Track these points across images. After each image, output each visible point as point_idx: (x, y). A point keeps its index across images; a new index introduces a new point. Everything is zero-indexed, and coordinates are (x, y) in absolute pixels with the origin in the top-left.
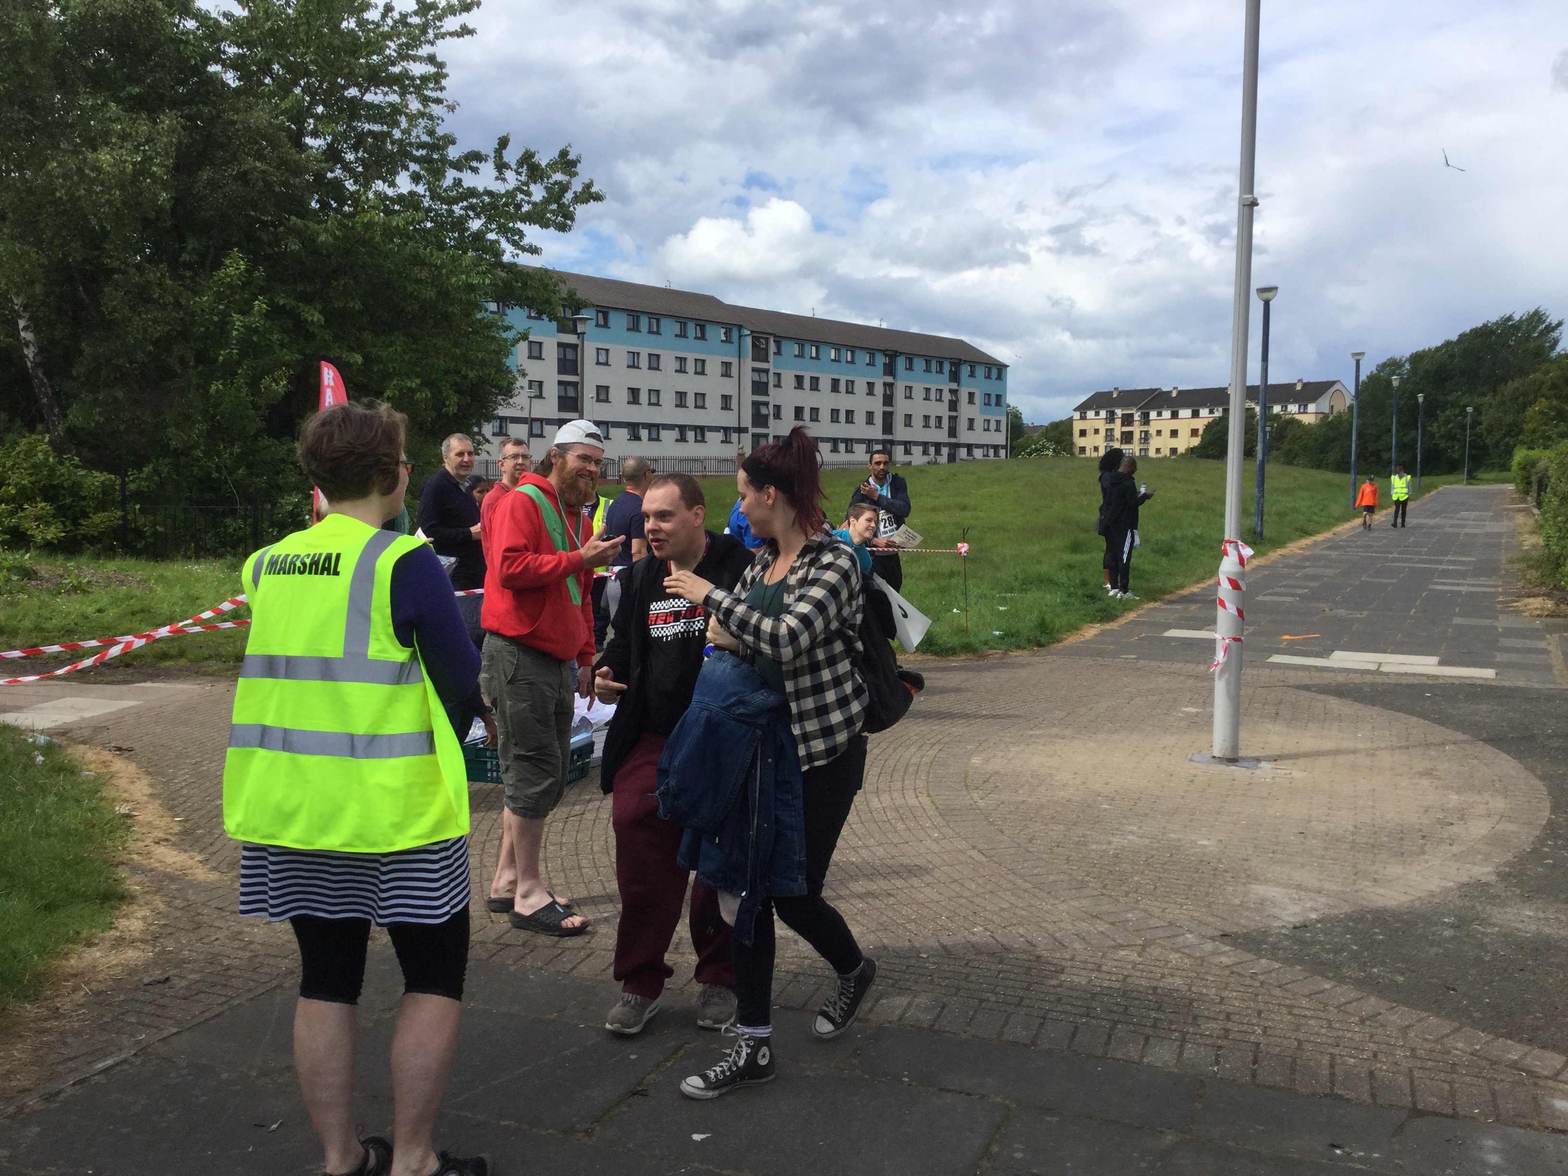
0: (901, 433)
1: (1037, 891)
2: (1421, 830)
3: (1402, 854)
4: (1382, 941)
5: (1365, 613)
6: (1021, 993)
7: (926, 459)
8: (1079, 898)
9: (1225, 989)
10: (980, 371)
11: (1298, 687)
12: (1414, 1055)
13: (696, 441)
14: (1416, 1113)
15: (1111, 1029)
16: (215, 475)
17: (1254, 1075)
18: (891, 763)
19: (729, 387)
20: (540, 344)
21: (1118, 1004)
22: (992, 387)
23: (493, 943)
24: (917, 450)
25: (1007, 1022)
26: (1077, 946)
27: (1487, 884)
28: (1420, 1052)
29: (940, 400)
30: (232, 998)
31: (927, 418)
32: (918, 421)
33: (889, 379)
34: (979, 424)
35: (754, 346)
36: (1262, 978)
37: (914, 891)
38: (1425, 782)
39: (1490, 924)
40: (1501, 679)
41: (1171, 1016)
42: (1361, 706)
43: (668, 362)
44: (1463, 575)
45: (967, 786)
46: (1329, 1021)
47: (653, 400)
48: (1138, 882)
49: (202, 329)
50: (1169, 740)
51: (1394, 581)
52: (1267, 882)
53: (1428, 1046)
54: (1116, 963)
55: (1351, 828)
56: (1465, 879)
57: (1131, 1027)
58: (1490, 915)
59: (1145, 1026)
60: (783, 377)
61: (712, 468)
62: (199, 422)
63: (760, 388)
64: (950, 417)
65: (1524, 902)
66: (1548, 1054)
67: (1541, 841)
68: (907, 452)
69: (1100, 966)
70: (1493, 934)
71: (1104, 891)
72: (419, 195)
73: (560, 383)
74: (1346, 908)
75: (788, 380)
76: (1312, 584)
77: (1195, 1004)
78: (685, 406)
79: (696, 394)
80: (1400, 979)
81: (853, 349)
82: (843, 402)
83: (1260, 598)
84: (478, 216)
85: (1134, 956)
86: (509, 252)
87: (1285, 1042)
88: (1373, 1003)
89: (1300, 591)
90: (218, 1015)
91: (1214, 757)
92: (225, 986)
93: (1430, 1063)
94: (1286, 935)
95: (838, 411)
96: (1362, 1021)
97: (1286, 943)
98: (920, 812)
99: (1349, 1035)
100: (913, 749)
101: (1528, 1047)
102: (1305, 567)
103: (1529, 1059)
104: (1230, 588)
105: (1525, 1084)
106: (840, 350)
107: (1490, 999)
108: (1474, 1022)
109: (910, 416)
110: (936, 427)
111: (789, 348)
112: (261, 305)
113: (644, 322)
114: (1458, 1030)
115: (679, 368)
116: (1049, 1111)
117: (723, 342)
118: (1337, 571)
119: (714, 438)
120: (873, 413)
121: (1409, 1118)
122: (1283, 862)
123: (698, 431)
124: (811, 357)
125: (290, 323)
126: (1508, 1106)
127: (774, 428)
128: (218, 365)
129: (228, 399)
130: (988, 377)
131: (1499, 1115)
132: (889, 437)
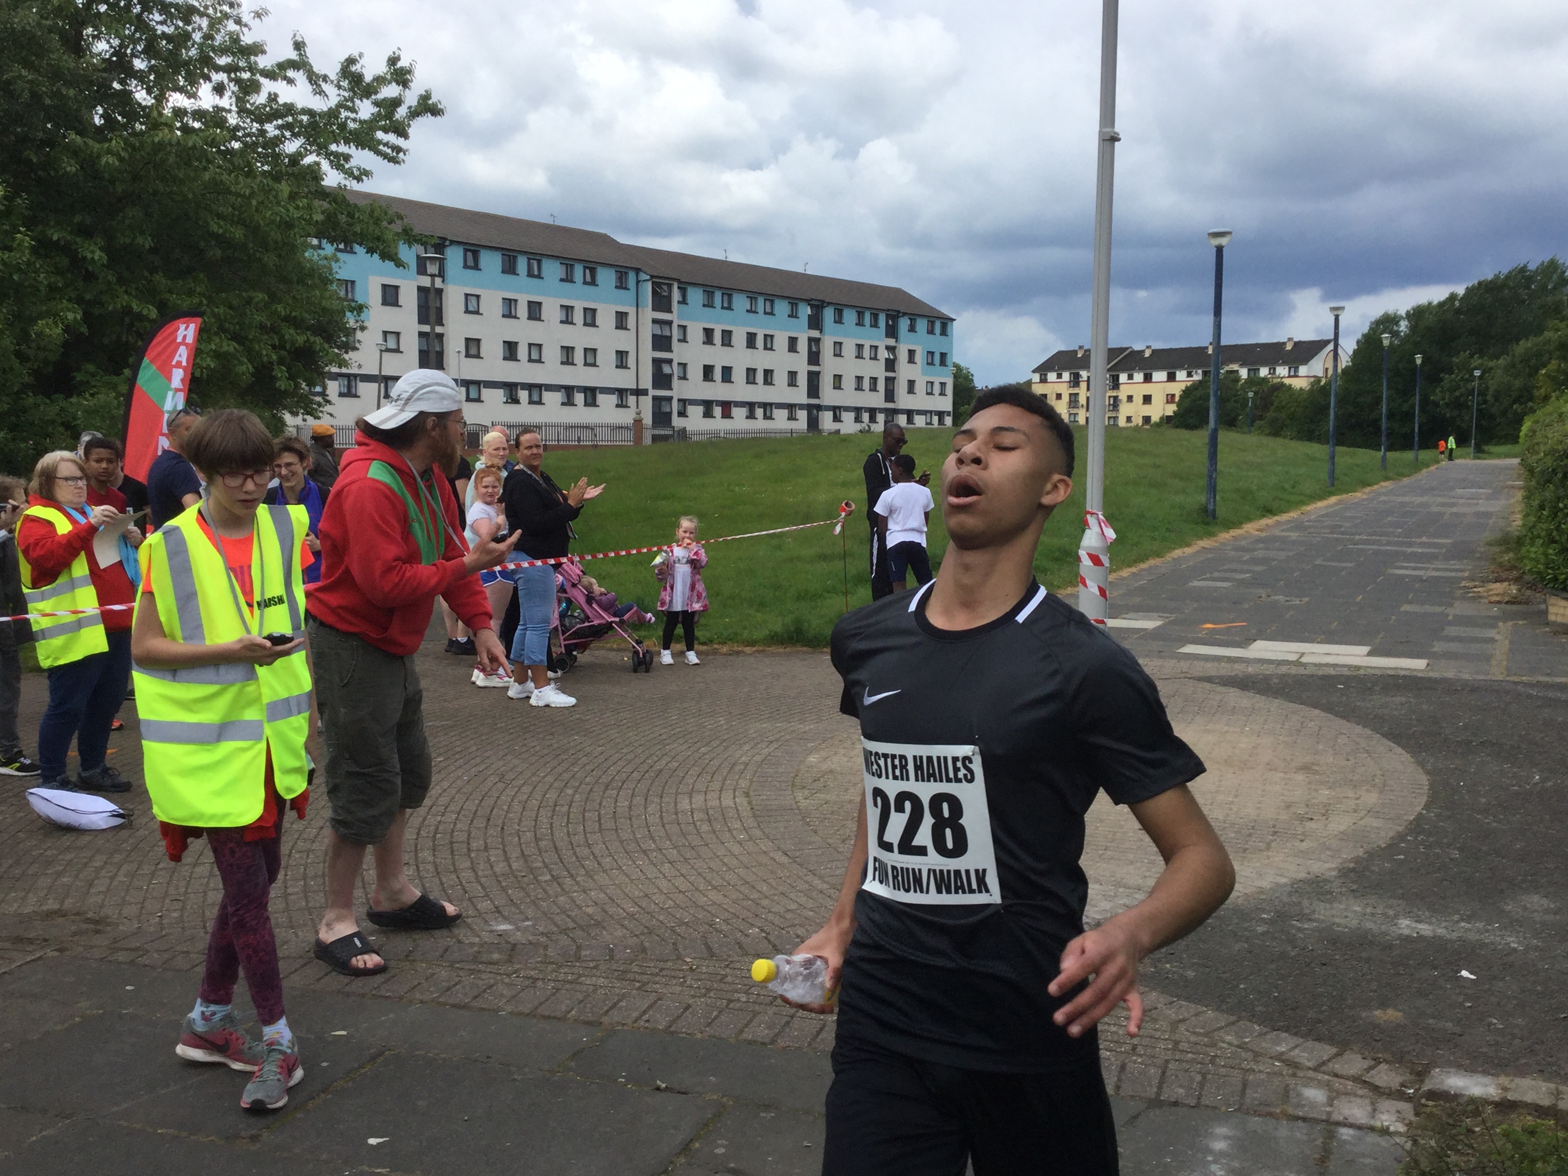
0: (829, 396)
2: (1274, 826)
3: (1245, 850)
5: (1306, 599)
7: (858, 427)
10: (922, 325)
11: (1200, 679)
12: (1174, 1049)
13: (586, 404)
14: (1156, 1103)
18: (716, 762)
19: (625, 341)
20: (397, 288)
22: (936, 343)
24: (848, 417)
27: (1326, 881)
28: (1184, 1046)
29: (875, 358)
31: (859, 379)
32: (849, 383)
33: (815, 334)
34: (920, 387)
35: (654, 292)
37: (697, 894)
38: (1300, 777)
39: (1310, 920)
40: (1432, 670)
42: (1264, 698)
43: (551, 311)
44: (1431, 558)
45: (793, 785)
47: (534, 356)
51: (1351, 565)
53: (1193, 1039)
56: (1302, 875)
58: (1314, 912)
60: (689, 331)
61: (604, 438)
63: (661, 342)
64: (887, 379)
65: (1356, 897)
66: (1320, 1045)
67: (1401, 837)
68: (837, 419)
70: (1309, 929)
72: (224, 111)
73: (421, 334)
75: (695, 333)
76: (1259, 568)
78: (573, 364)
79: (585, 349)
80: (1191, 974)
81: (770, 299)
82: (761, 360)
83: (1196, 583)
86: (332, 179)
89: (1240, 576)
93: (1190, 1055)
95: (755, 370)
99: (1113, 1029)
100: (746, 748)
101: (1301, 1040)
102: (1256, 550)
103: (1297, 1051)
104: (1092, 564)
105: (1282, 1075)
106: (756, 299)
107: (1279, 993)
108: (1254, 1016)
109: (840, 377)
110: (870, 390)
111: (696, 296)
112: (24, 239)
113: (522, 264)
114: (1233, 1023)
115: (564, 319)
116: (767, 1107)
117: (616, 287)
118: (1291, 554)
119: (607, 401)
120: (796, 373)
121: (1148, 1108)
122: (1112, 858)
123: (589, 393)
124: (723, 308)
125: (65, 262)
126: (1255, 1095)
127: (679, 390)
130: (931, 332)
131: (1243, 1104)
132: (815, 401)
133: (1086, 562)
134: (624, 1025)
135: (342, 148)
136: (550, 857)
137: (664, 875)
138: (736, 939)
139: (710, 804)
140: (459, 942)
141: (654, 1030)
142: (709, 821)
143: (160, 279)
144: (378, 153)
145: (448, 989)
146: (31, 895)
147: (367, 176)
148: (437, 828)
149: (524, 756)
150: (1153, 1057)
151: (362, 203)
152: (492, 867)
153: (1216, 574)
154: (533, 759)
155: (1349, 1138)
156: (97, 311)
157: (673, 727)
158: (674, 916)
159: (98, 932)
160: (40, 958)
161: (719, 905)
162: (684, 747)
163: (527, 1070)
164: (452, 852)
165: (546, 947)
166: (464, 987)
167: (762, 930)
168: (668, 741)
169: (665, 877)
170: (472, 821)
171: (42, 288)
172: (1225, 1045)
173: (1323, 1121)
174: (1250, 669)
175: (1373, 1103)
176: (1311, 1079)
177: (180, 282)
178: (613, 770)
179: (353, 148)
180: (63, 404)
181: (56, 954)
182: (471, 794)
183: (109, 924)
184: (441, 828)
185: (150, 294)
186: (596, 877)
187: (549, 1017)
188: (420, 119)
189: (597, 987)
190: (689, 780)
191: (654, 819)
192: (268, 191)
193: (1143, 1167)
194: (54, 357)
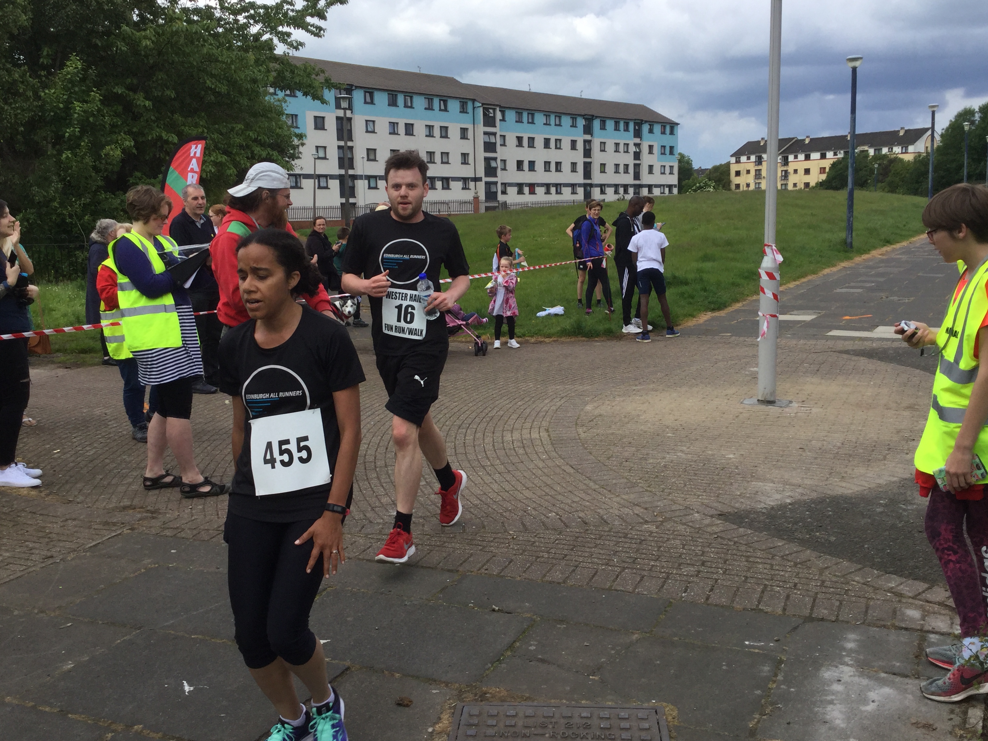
0: (597, 178)
1: (602, 489)
2: (889, 445)
3: (869, 460)
4: (830, 515)
5: (912, 299)
6: (566, 552)
7: (617, 197)
8: (627, 493)
9: (708, 546)
10: (657, 128)
11: (842, 352)
12: (821, 586)
13: (443, 188)
14: (810, 619)
15: (620, 573)
16: (68, 220)
17: (707, 599)
18: (528, 411)
19: (466, 146)
20: (323, 118)
21: (631, 557)
22: (667, 140)
23: (214, 530)
24: (610, 191)
25: (550, 569)
26: (616, 523)
28: (828, 583)
29: (627, 152)
30: (30, 567)
31: (617, 166)
32: (610, 169)
33: (588, 137)
34: (657, 169)
35: (485, 114)
36: (736, 539)
37: (516, 492)
38: (906, 413)
39: (911, 504)
41: (664, 564)
42: (883, 363)
43: (420, 129)
45: (576, 424)
46: (772, 565)
48: (674, 482)
49: (52, 114)
50: (731, 391)
51: (943, 275)
52: (765, 480)
53: (834, 579)
54: (638, 533)
55: (839, 444)
56: (907, 476)
57: (635, 571)
58: (914, 498)
59: (645, 570)
60: (507, 138)
61: (455, 210)
62: (53, 182)
63: (490, 147)
64: (635, 165)
66: (917, 583)
68: (603, 192)
69: (627, 534)
70: (911, 510)
71: (648, 489)
72: (211, 8)
73: (339, 147)
74: (814, 495)
75: (511, 141)
76: (881, 280)
77: (683, 556)
78: (434, 163)
79: (442, 153)
80: (833, 539)
81: (559, 115)
82: (553, 155)
83: (839, 290)
84: (256, 22)
85: (653, 528)
86: (280, 49)
87: (737, 579)
88: (807, 554)
89: (868, 285)
90: (20, 577)
91: (758, 400)
92: (28, 559)
93: (832, 590)
94: (764, 513)
95: (549, 163)
96: (796, 564)
97: (762, 518)
98: (538, 442)
99: (782, 573)
100: (546, 401)
101: (905, 579)
102: (879, 268)
103: (902, 587)
104: (768, 279)
105: (892, 601)
106: (549, 116)
107: (890, 550)
108: (874, 565)
109: (604, 165)
110: (624, 173)
111: (511, 116)
112: (96, 95)
113: (400, 99)
114: (860, 569)
115: (428, 134)
116: (561, 621)
117: (460, 112)
118: (902, 269)
119: (456, 186)
120: (576, 163)
121: (804, 622)
122: (782, 467)
123: (444, 181)
124: (528, 123)
125: (120, 108)
126: (874, 614)
127: (501, 177)
128: (66, 139)
129: (74, 164)
130: (663, 133)
131: (866, 619)
132: (588, 181)
133: (764, 277)
134: (472, 572)
135: (286, 29)
137: (495, 481)
138: (541, 520)
139: (524, 436)
140: (371, 522)
141: (490, 575)
142: (524, 447)
143: (178, 117)
144: (308, 31)
145: (364, 551)
146: (113, 496)
147: (302, 46)
150: (808, 591)
151: (298, 64)
152: (389, 477)
153: (852, 284)
155: (936, 641)
156: (141, 139)
157: (501, 389)
158: (502, 506)
159: (153, 518)
160: (120, 534)
161: (530, 499)
162: (508, 402)
163: (412, 599)
164: (365, 469)
165: (423, 525)
167: (558, 514)
169: (496, 482)
170: (377, 449)
171: (107, 126)
172: (855, 583)
173: (918, 630)
174: (874, 345)
175: (951, 619)
176: (911, 604)
177: (190, 119)
178: (463, 417)
179: (292, 28)
180: (123, 198)
181: (129, 531)
182: (376, 432)
183: (160, 513)
185: (172, 127)
187: (426, 567)
188: (333, 7)
189: (455, 549)
190: (511, 422)
191: (489, 447)
192: (242, 59)
193: (801, 659)
194: (116, 169)
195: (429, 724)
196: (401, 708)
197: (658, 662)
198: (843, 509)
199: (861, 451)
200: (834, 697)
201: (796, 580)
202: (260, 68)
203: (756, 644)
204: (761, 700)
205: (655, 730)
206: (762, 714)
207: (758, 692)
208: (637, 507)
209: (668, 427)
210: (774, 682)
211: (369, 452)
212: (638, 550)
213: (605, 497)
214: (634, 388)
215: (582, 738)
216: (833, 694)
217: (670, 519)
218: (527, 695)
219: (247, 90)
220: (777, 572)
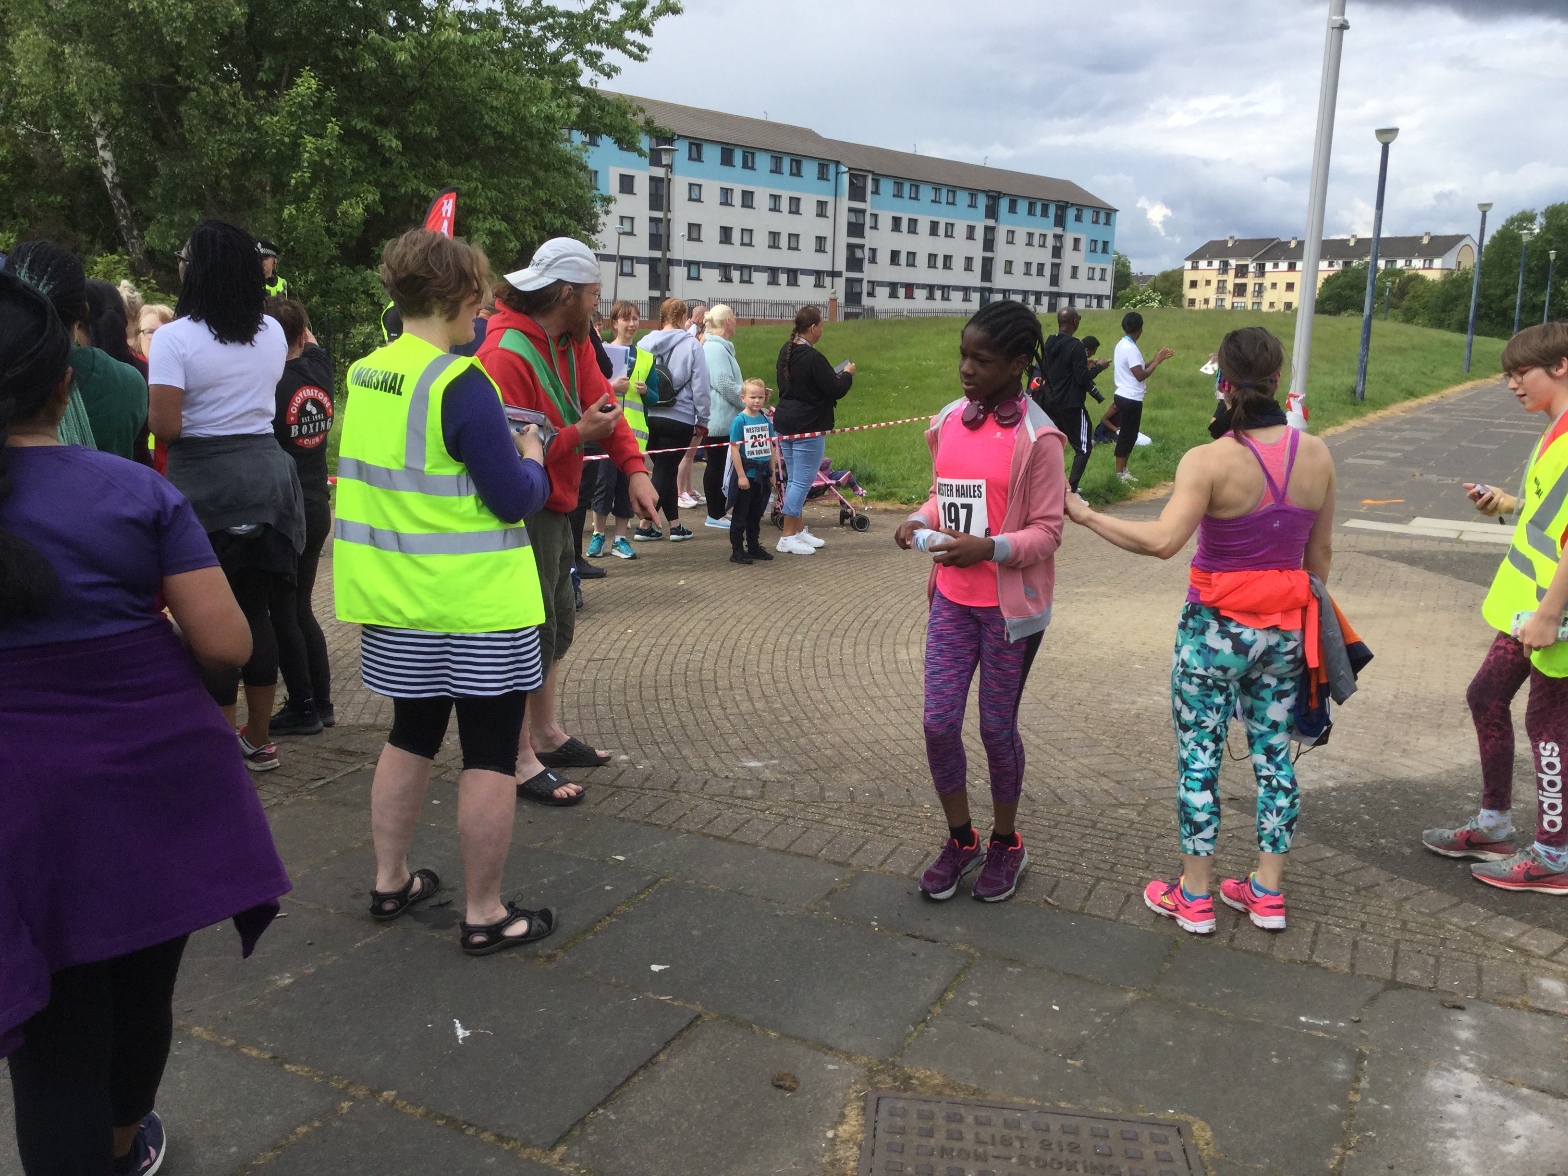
0: (1000, 280)
1: (1048, 746)
3: (1439, 726)
4: (1397, 812)
5: (1456, 478)
8: (1087, 755)
10: (1088, 215)
11: (1369, 553)
12: (1404, 928)
13: (789, 284)
14: (1393, 985)
15: (1094, 886)
17: (1232, 939)
19: (824, 227)
20: (632, 177)
21: (1106, 862)
22: (1100, 232)
26: (1077, 802)
28: (1411, 925)
29: (1043, 246)
31: (1028, 265)
32: (1018, 268)
33: (991, 223)
34: (1083, 273)
35: (851, 183)
42: (1432, 574)
43: (762, 200)
46: (1322, 890)
47: (746, 240)
48: (1154, 743)
49: (274, 151)
51: (1495, 447)
53: (1420, 919)
54: (1113, 821)
55: (1391, 698)
57: (1115, 885)
59: (1130, 884)
60: (880, 218)
63: (856, 229)
64: (1053, 265)
66: (1548, 934)
69: (1095, 823)
71: (1118, 750)
72: (495, 13)
73: (652, 220)
74: (1367, 778)
75: (885, 222)
76: (1409, 448)
78: (778, 248)
79: (790, 235)
80: (1407, 851)
81: (953, 190)
82: (941, 246)
83: (1350, 461)
84: (556, 36)
85: (1133, 815)
86: (586, 76)
88: (1372, 873)
89: (1392, 455)
93: (1419, 936)
95: (936, 256)
96: (1358, 890)
99: (1340, 904)
101: (1527, 927)
102: (1404, 430)
103: (1524, 939)
105: (1516, 963)
106: (940, 190)
109: (1010, 263)
110: (1038, 275)
111: (887, 187)
112: (333, 127)
113: (738, 156)
114: (1457, 905)
115: (772, 207)
116: (1012, 961)
117: (819, 178)
118: (1437, 435)
119: (806, 282)
120: (971, 259)
121: (1385, 989)
123: (791, 274)
124: (910, 198)
125: (365, 148)
126: (1492, 983)
127: (869, 272)
128: (291, 188)
129: (301, 224)
130: (1096, 222)
131: (1482, 991)
132: (987, 285)
134: (871, 867)
135: (595, 48)
136: (788, 698)
140: (715, 775)
141: (899, 876)
143: (443, 165)
144: (626, 51)
145: (710, 822)
147: (616, 73)
148: (687, 667)
149: (757, 601)
150: (1383, 935)
151: (610, 102)
152: (738, 706)
154: (765, 605)
156: (391, 193)
157: (885, 580)
158: (905, 762)
160: (359, 770)
163: (787, 906)
164: (702, 689)
165: (793, 786)
166: (724, 820)
168: (881, 594)
169: (892, 724)
170: (717, 661)
171: (348, 172)
172: (1453, 927)
173: (1566, 1015)
174: (1414, 545)
176: (1547, 969)
178: (835, 620)
179: (605, 47)
182: (713, 635)
184: (691, 666)
186: (830, 721)
187: (802, 855)
189: (842, 829)
190: (905, 631)
191: (877, 668)
192: (534, 87)
193: (1392, 1053)
194: (356, 234)
195: (828, 1124)
196: (780, 1092)
197: (1170, 1043)
198: (1415, 802)
199: (1424, 710)
200: (1453, 1125)
201: (1363, 917)
202: (559, 101)
203: (1317, 1022)
204: (1340, 1122)
205: (1181, 1163)
206: (1345, 1148)
207: (1334, 1107)
208: (1105, 780)
209: (1133, 654)
210: (1357, 1091)
211: (705, 665)
212: (1115, 851)
213: (1055, 760)
214: (1077, 590)
215: (1068, 1170)
216: (1452, 1120)
217: (1156, 802)
218: (974, 1085)
219: (539, 131)
220: (1332, 902)
